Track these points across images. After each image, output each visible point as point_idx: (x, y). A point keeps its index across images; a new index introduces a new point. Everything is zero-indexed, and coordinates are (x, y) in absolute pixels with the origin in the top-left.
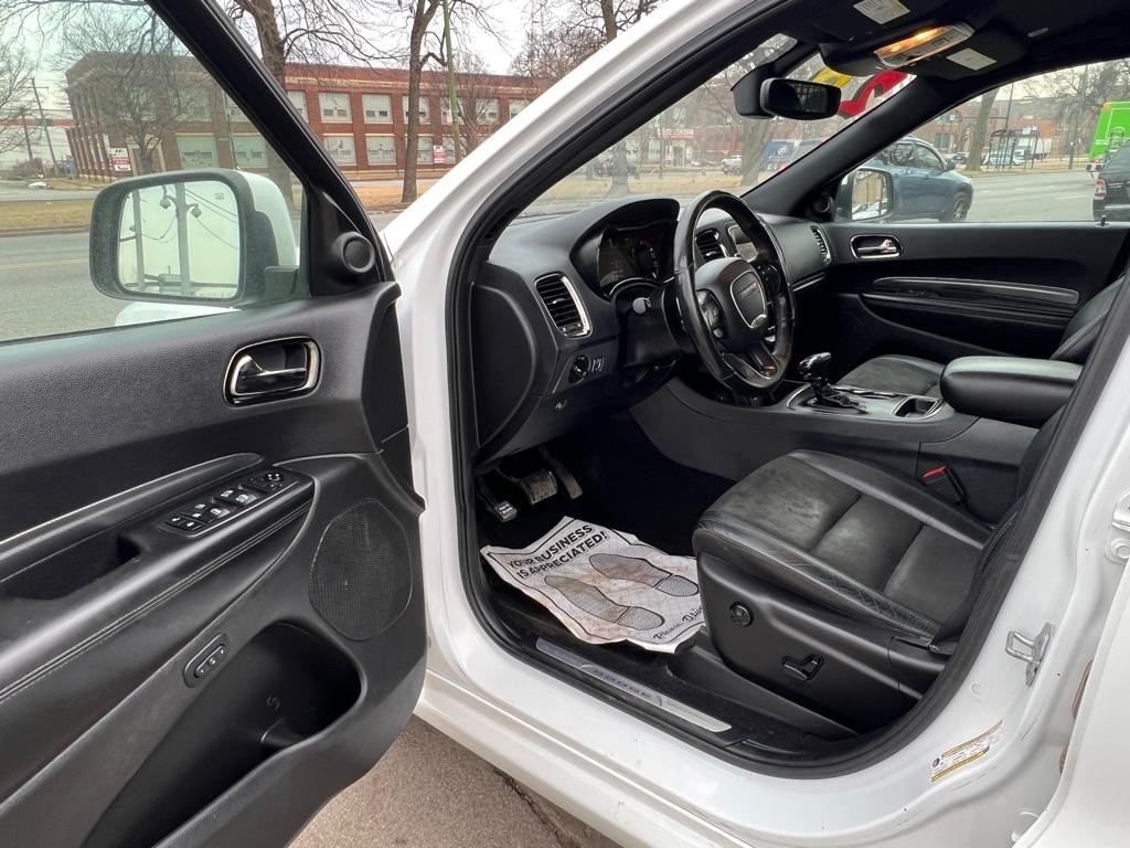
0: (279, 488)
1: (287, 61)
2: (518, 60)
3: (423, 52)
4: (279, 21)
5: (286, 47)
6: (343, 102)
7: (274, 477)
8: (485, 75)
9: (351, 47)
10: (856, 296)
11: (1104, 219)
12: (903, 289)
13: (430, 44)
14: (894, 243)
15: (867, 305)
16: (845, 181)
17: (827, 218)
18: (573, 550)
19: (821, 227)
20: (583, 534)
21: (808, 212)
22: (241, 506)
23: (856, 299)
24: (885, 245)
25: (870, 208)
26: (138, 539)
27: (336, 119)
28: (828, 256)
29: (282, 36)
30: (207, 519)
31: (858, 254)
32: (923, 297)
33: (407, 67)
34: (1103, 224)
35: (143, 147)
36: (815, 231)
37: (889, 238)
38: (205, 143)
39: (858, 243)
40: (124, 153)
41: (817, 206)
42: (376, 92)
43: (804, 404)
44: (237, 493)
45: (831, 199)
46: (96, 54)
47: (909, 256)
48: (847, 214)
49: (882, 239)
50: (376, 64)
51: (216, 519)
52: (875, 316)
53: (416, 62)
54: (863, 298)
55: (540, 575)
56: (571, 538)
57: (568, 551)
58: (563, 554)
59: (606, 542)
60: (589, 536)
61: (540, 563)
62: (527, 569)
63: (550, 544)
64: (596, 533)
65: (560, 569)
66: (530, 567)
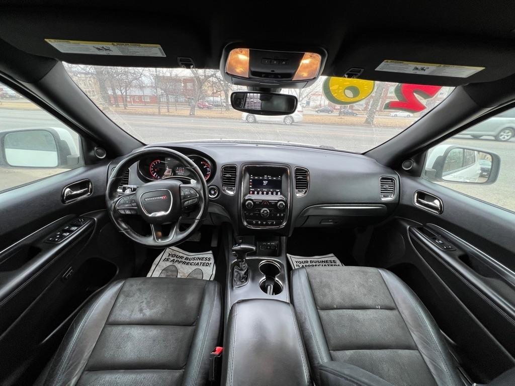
0: (84, 224)
7: (81, 220)
10: (408, 226)
15: (410, 236)
17: (412, 174)
20: (207, 260)
22: (72, 231)
23: (405, 228)
26: (40, 245)
30: (62, 237)
31: (417, 202)
37: (437, 199)
41: (404, 165)
44: (70, 228)
45: (414, 163)
51: (65, 237)
52: (412, 244)
54: (410, 230)
55: (171, 263)
56: (202, 259)
57: (197, 262)
58: (194, 262)
59: (208, 267)
60: (207, 262)
61: (183, 260)
62: (172, 259)
63: (196, 256)
64: (209, 262)
65: (184, 266)
66: (176, 259)
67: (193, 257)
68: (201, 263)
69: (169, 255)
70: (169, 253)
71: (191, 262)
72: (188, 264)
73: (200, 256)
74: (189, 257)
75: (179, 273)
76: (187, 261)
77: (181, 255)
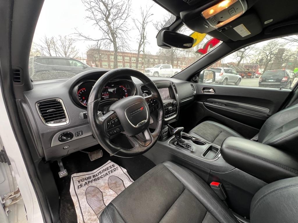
1: (118, 51)
2: (157, 53)
3: (140, 50)
4: (117, 44)
5: (118, 48)
6: (128, 58)
8: (151, 55)
9: (128, 49)
10: (202, 103)
11: (281, 88)
12: (215, 102)
13: (141, 49)
14: (214, 90)
15: (205, 106)
16: (202, 73)
17: (196, 82)
18: (106, 173)
19: (194, 84)
20: (111, 167)
21: (191, 80)
23: (202, 104)
24: (211, 90)
25: (210, 80)
27: (127, 61)
28: (195, 92)
29: (118, 46)
31: (204, 92)
32: (221, 105)
33: (137, 53)
34: (280, 89)
35: (96, 64)
36: (192, 85)
37: (212, 88)
38: (106, 63)
39: (204, 89)
40: (94, 64)
41: (194, 79)
42: (134, 57)
43: (173, 144)
45: (197, 77)
46: (90, 49)
47: (217, 93)
48: (202, 81)
49: (210, 88)
50: (132, 52)
52: (207, 109)
53: (139, 52)
54: (204, 104)
55: (87, 186)
56: (107, 169)
57: (105, 173)
58: (102, 174)
59: (117, 171)
60: (113, 168)
61: (92, 178)
62: (84, 183)
63: (101, 170)
64: (115, 167)
65: (97, 182)
66: (87, 181)
67: (98, 172)
68: (109, 172)
69: (79, 182)
70: (78, 180)
71: (100, 176)
72: (98, 179)
73: (104, 168)
74: (95, 174)
75: (100, 188)
76: (97, 177)
77: (87, 176)
